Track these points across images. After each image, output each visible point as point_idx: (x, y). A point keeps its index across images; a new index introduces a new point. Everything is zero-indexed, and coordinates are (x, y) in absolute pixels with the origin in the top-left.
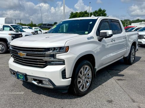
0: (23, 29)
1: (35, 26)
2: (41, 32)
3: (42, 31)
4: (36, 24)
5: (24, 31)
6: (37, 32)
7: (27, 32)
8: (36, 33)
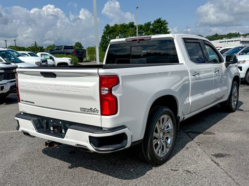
0: (20, 58)
1: (42, 50)
2: (53, 60)
3: (55, 58)
4: (42, 47)
5: (21, 62)
6: (45, 61)
7: (27, 63)
8: (44, 64)
